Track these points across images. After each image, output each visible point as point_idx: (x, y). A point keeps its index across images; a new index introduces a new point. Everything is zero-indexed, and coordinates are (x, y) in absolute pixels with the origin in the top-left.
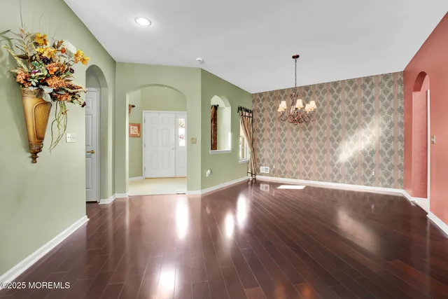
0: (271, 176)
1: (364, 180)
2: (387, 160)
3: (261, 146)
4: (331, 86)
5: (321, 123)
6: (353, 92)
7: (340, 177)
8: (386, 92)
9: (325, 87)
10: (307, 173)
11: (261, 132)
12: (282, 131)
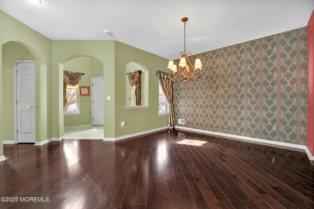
0: (186, 127)
1: (266, 134)
2: (288, 117)
3: (178, 102)
4: (234, 48)
5: (226, 82)
6: (254, 52)
7: (242, 130)
8: (288, 49)
9: (229, 50)
10: (214, 126)
11: (179, 91)
12: (195, 90)
